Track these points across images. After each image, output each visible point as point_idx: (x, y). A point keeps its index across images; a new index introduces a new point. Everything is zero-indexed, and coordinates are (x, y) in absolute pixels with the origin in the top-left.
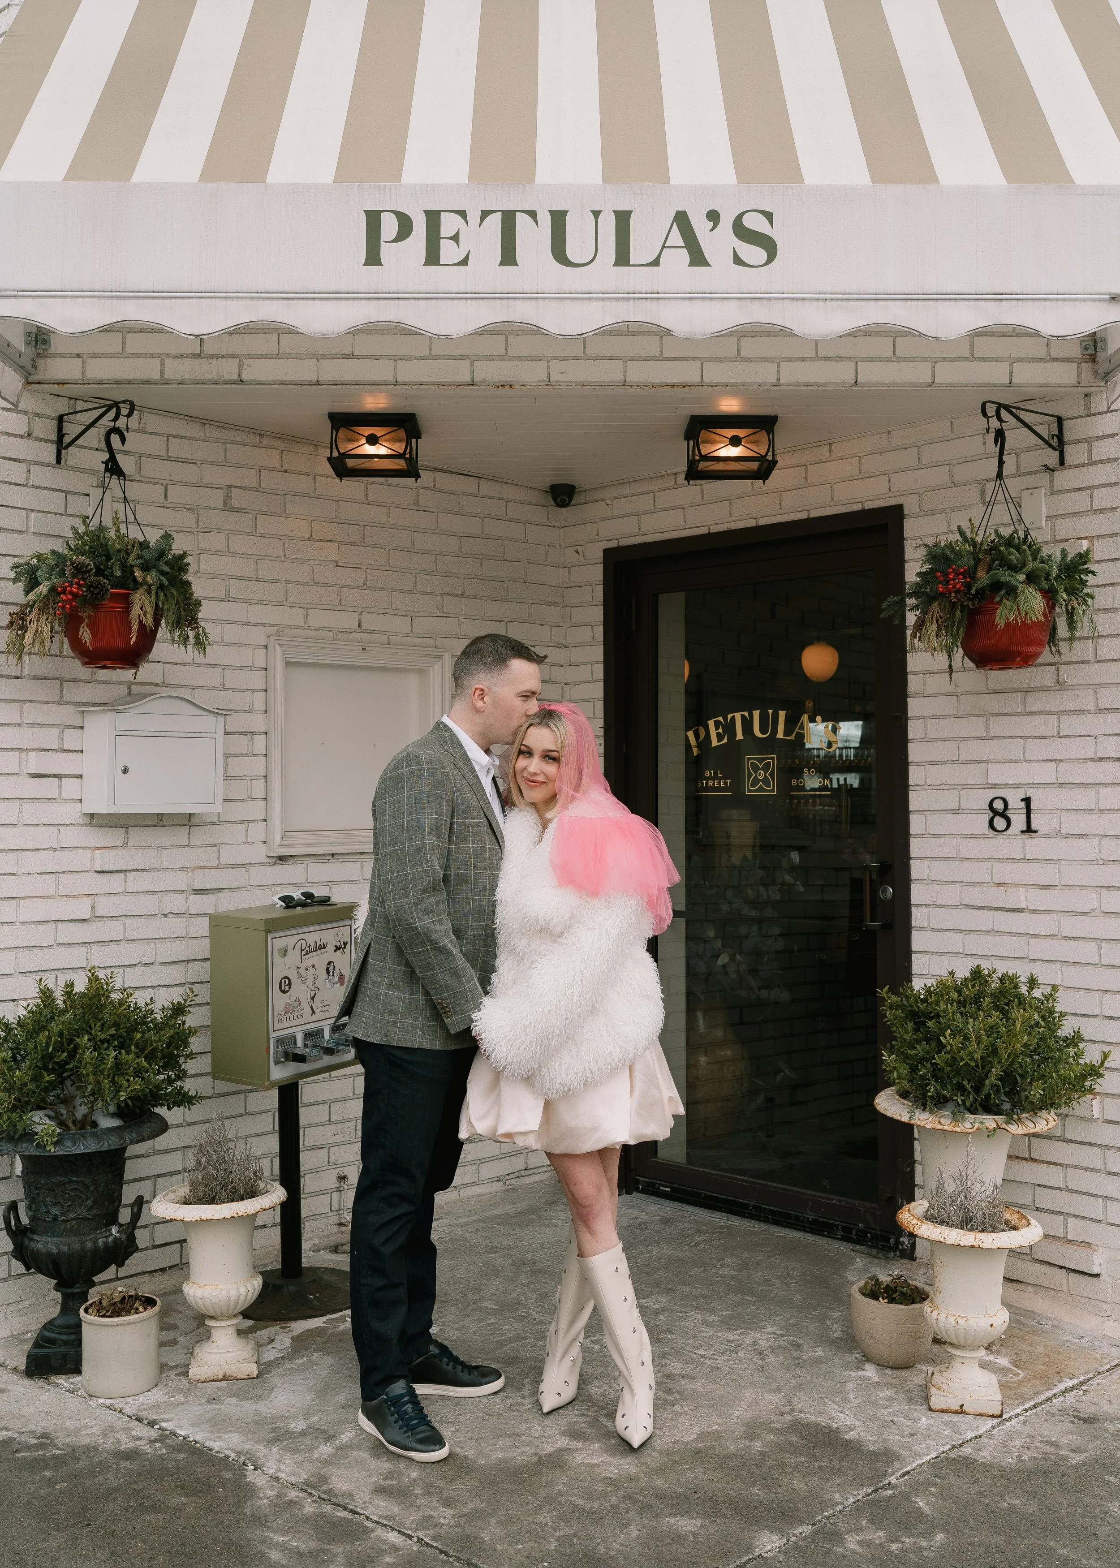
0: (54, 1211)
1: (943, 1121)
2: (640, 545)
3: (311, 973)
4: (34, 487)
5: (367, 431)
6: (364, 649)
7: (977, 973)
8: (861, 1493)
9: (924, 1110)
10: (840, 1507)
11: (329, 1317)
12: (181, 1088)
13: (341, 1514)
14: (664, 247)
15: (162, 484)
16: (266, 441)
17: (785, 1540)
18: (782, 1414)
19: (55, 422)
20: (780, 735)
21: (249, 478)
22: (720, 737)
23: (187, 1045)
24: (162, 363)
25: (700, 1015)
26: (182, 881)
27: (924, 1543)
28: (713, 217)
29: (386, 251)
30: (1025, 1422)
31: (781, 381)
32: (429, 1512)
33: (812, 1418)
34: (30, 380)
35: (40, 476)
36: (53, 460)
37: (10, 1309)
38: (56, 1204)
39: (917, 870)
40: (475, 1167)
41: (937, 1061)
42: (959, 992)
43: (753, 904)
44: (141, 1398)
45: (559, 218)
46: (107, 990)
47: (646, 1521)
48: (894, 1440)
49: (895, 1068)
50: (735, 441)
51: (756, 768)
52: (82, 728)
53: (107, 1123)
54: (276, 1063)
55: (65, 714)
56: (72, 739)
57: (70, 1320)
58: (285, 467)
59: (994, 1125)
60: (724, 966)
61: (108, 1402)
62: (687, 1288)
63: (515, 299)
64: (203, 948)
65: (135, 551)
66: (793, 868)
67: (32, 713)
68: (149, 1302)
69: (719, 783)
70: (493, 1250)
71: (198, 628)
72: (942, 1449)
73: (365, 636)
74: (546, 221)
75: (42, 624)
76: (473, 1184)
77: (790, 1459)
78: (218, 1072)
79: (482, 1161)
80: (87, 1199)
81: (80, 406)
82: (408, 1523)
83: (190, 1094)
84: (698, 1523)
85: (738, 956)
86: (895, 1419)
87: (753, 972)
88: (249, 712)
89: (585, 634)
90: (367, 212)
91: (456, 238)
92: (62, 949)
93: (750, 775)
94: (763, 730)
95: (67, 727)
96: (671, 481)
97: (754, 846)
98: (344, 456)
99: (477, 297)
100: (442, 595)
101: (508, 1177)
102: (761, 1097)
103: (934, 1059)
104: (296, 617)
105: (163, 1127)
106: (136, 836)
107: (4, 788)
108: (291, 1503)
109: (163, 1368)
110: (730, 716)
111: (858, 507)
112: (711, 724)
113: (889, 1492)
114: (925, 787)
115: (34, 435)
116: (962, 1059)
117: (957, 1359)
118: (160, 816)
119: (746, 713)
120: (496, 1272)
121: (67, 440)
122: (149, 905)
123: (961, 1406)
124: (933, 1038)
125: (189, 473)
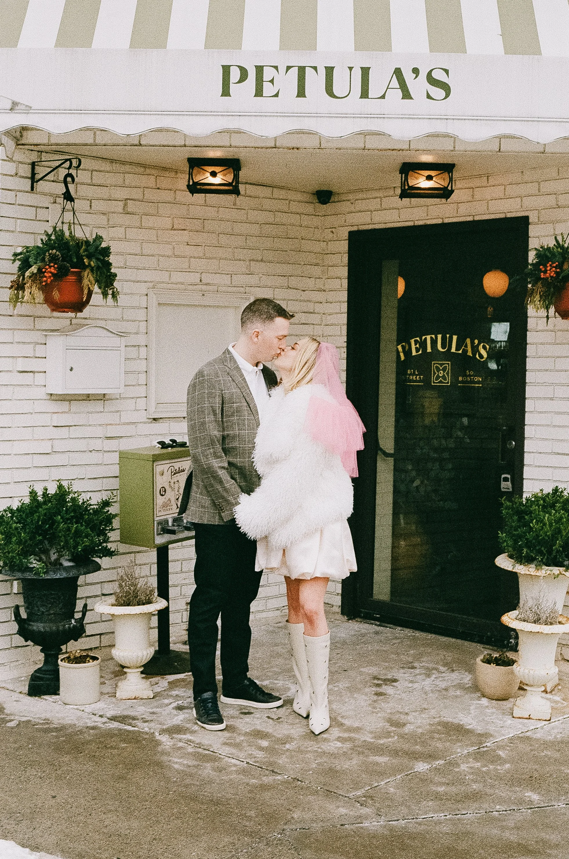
0: (42, 609)
1: (530, 569)
2: (371, 230)
3: (176, 485)
4: (19, 205)
5: (211, 169)
6: (203, 295)
7: (556, 490)
8: (471, 749)
9: (521, 564)
10: (460, 754)
11: (186, 674)
12: (107, 546)
13: (207, 752)
14: (387, 88)
15: (88, 200)
16: (148, 171)
17: (430, 766)
18: (434, 718)
19: (30, 166)
20: (453, 350)
21: (136, 194)
22: (417, 350)
23: (111, 523)
24: (95, 134)
25: (401, 517)
26: (99, 432)
27: (499, 767)
28: (416, 71)
29: (233, 88)
30: (562, 723)
31: (456, 149)
32: (250, 752)
33: (450, 720)
34: (19, 143)
35: (24, 198)
36: (29, 188)
37: (12, 665)
38: (43, 606)
39: (528, 431)
40: (265, 601)
41: (528, 537)
42: (544, 501)
43: (436, 450)
44: (93, 706)
45: (330, 70)
46: (69, 492)
47: (361, 758)
48: (491, 729)
49: (505, 541)
50: (429, 178)
51: (438, 369)
52: (45, 344)
53: (66, 564)
54: (158, 535)
55: (37, 336)
56: (40, 351)
57: (50, 668)
58: (158, 186)
59: (558, 572)
60: (417, 487)
61: (75, 707)
62: (387, 664)
63: (304, 117)
64: (115, 470)
65: (84, 247)
66: (463, 428)
67: (19, 336)
68: (95, 658)
69: (416, 378)
70: (276, 645)
71: (113, 288)
72: (516, 733)
73: (204, 287)
74: (322, 72)
75: (34, 288)
76: (263, 611)
77: (437, 736)
78: (123, 540)
79: (268, 598)
80: (59, 604)
81: (44, 156)
82: (241, 756)
83: (111, 550)
84: (388, 758)
85: (426, 481)
86: (494, 721)
87: (435, 491)
88: (137, 333)
89: (336, 284)
90: (223, 66)
91: (272, 81)
92: (36, 469)
93: (435, 373)
94: (443, 347)
95: (38, 344)
96: (392, 192)
97: (439, 414)
98: (196, 184)
99: (284, 115)
100: (250, 261)
101: (283, 608)
102: (438, 568)
103: (526, 535)
104: (164, 276)
105: (98, 568)
106: (75, 406)
107: (4, 378)
108: (180, 748)
109: (102, 693)
110: (424, 337)
111: (502, 216)
112: (412, 341)
113: (485, 749)
114: (535, 384)
115: (19, 174)
116: (541, 536)
117: (529, 692)
118: (88, 395)
119: (433, 336)
120: (279, 655)
121: (38, 177)
122: (81, 445)
123: (529, 716)
124: (526, 524)
125: (103, 192)
